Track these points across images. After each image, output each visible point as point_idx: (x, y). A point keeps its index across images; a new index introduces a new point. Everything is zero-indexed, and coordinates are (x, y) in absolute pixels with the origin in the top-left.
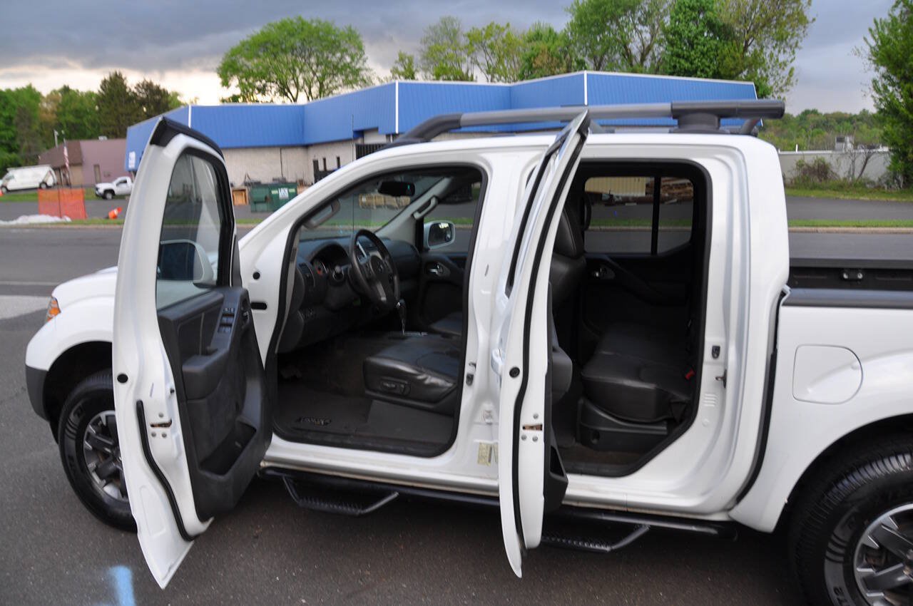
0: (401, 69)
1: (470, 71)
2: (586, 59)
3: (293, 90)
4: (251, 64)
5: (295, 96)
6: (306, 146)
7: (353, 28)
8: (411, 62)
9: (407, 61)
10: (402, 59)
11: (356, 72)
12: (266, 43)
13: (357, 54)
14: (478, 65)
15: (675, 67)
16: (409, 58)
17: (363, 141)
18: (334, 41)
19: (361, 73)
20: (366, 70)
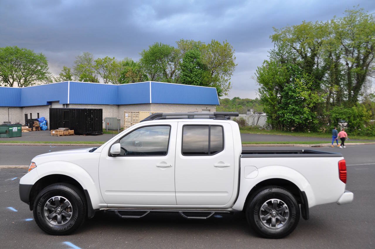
0: (64, 74)
1: (96, 77)
2: (147, 74)
5: (12, 83)
6: (22, 108)
7: (43, 54)
8: (69, 71)
9: (67, 70)
10: (65, 70)
11: (43, 74)
13: (43, 66)
14: (100, 74)
15: (185, 80)
16: (68, 69)
17: (51, 106)
18: (33, 59)
19: (46, 74)
20: (48, 73)
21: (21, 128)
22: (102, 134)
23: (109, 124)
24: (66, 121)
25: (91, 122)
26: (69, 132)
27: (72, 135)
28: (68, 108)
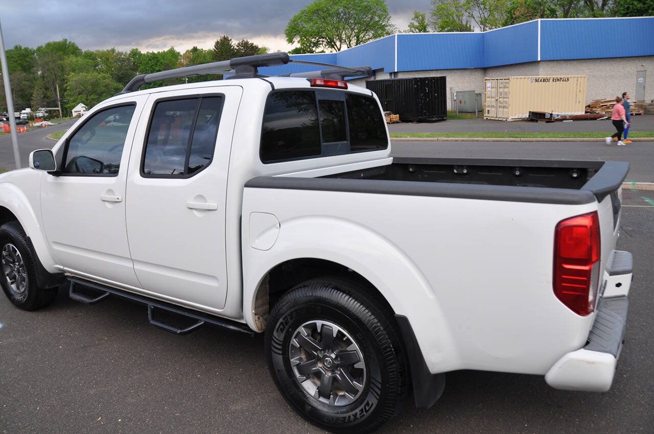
0: (416, 24)
1: (468, 23)
2: (557, 8)
4: (307, 26)
5: (339, 47)
8: (423, 19)
9: (420, 18)
10: (417, 17)
11: (383, 28)
12: (318, 10)
13: (382, 15)
14: (474, 18)
15: (628, 8)
16: (422, 16)
17: (375, 78)
18: (366, 7)
19: (387, 28)
20: (390, 26)
22: (445, 120)
23: (463, 102)
24: (388, 101)
25: (426, 100)
26: (391, 119)
27: (397, 122)
28: (395, 79)
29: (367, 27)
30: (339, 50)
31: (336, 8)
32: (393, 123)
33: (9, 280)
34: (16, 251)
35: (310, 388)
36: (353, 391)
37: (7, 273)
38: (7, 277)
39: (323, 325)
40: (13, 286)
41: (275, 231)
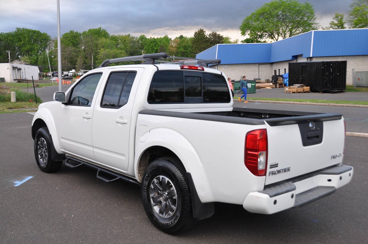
0: (336, 22)
3: (276, 36)
4: (255, 24)
5: (277, 39)
6: (272, 64)
7: (308, 3)
8: (342, 18)
9: (340, 17)
10: (337, 17)
11: (310, 25)
12: (263, 13)
13: (310, 16)
16: (341, 16)
17: (297, 61)
18: (298, 11)
19: (313, 26)
20: (315, 24)
21: (255, 84)
22: (344, 92)
23: (361, 79)
24: (303, 77)
25: (330, 77)
26: (303, 89)
27: (308, 92)
28: (311, 62)
29: (298, 25)
30: (277, 40)
31: (276, 11)
32: (305, 92)
33: (40, 157)
34: (44, 142)
35: (156, 209)
36: (172, 210)
37: (39, 153)
38: (39, 155)
39: (162, 178)
40: (41, 160)
41: (148, 134)
